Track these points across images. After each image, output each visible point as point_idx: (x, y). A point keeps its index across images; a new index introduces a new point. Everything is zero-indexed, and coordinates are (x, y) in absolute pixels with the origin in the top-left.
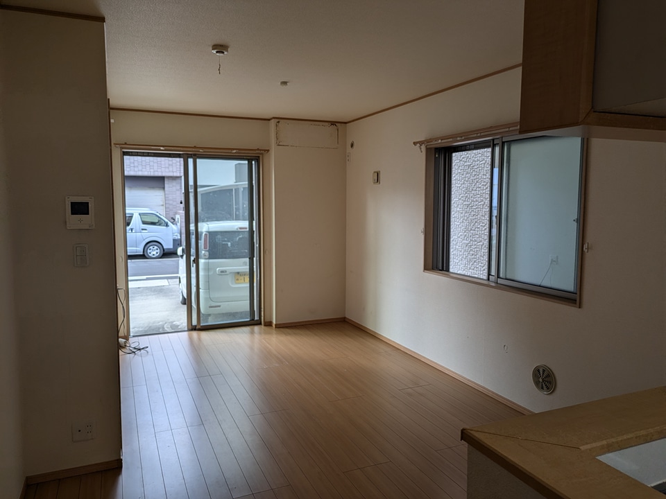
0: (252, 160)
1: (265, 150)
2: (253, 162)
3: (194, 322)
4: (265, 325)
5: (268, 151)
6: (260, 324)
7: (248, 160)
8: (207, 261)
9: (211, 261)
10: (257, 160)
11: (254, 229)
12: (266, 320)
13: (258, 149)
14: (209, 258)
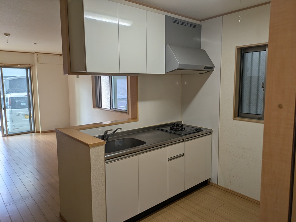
0: (28, 68)
1: (33, 65)
2: (28, 69)
3: (5, 133)
4: (37, 133)
5: (34, 65)
6: (35, 132)
7: (26, 68)
8: (11, 110)
9: (12, 110)
10: (30, 68)
11: (30, 96)
12: (37, 131)
13: (30, 65)
14: (12, 109)
